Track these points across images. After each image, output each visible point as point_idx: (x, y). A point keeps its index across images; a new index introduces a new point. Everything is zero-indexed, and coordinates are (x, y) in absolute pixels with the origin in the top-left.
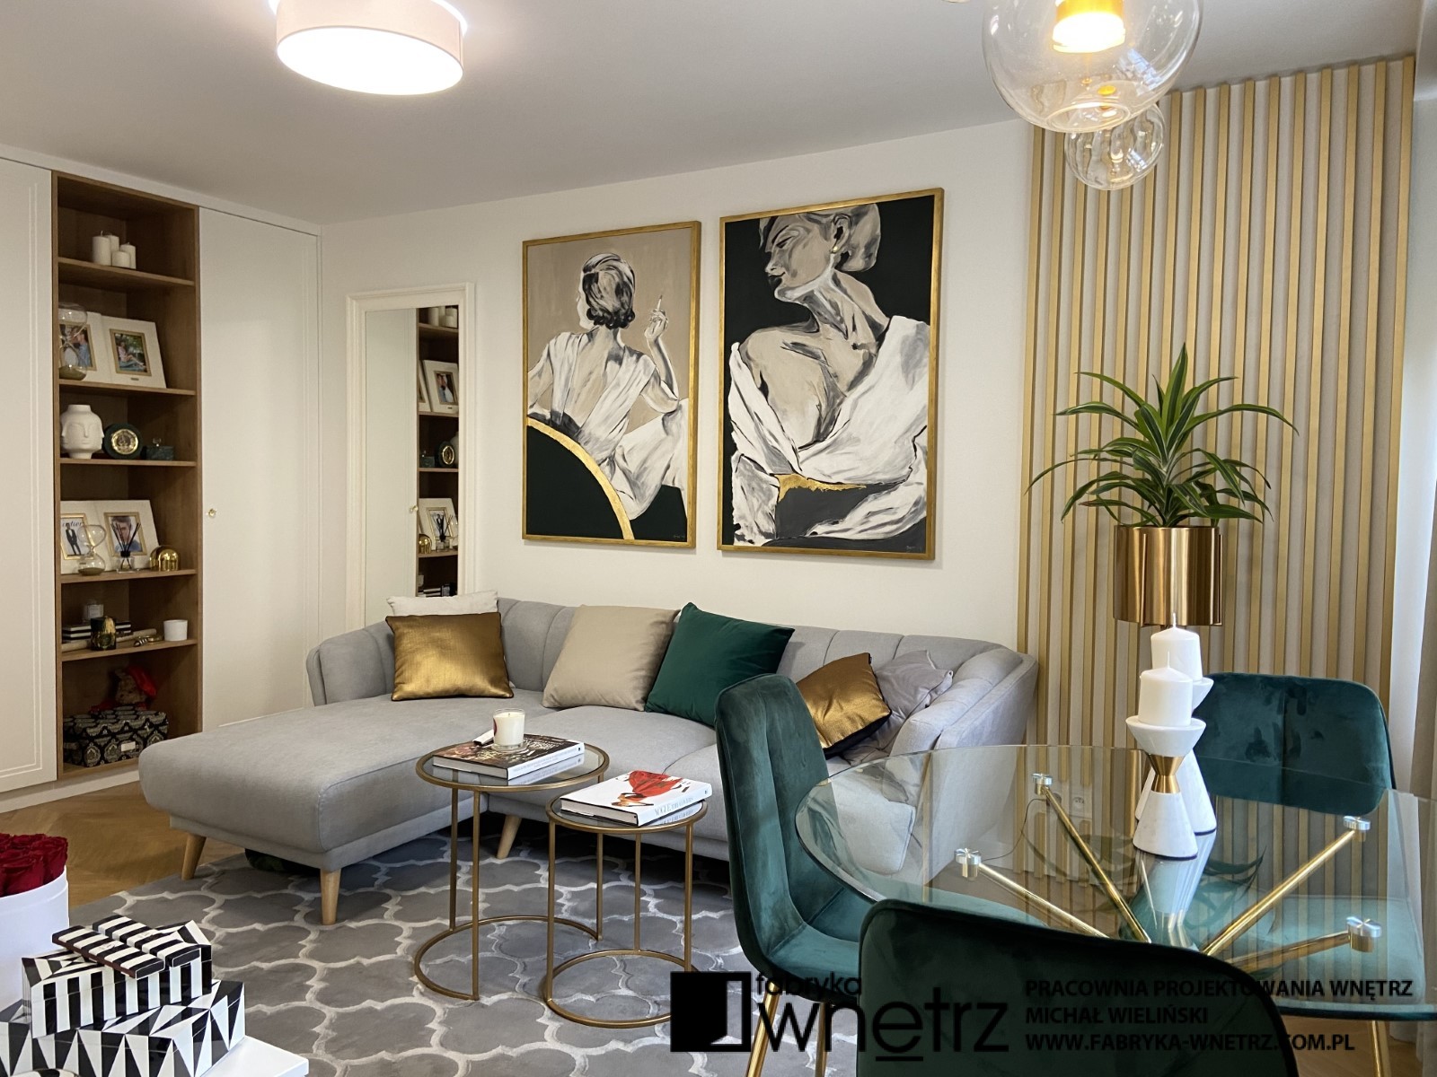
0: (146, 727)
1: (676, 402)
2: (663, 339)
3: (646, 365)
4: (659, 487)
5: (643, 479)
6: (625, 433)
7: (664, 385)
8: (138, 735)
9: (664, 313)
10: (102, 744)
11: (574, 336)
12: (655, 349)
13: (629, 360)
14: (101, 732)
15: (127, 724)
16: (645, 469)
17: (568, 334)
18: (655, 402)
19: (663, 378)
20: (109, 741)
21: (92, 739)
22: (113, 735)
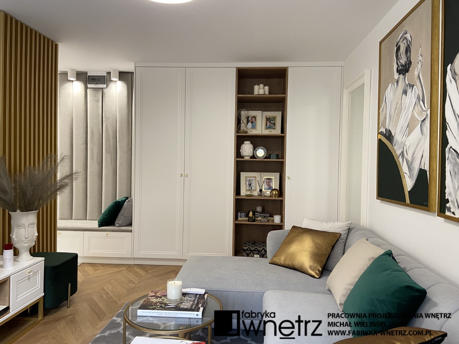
0: (263, 251)
1: (426, 112)
2: (421, 73)
3: (415, 92)
4: (419, 169)
5: (413, 166)
6: (407, 137)
7: (421, 102)
8: (260, 253)
9: (422, 56)
10: (248, 253)
11: (393, 85)
12: (418, 80)
13: (409, 91)
14: (248, 249)
15: (256, 248)
16: (414, 158)
17: (391, 84)
18: (418, 114)
19: (421, 98)
20: (250, 253)
21: (244, 251)
22: (252, 251)
